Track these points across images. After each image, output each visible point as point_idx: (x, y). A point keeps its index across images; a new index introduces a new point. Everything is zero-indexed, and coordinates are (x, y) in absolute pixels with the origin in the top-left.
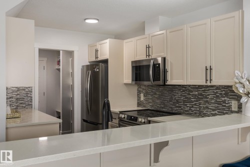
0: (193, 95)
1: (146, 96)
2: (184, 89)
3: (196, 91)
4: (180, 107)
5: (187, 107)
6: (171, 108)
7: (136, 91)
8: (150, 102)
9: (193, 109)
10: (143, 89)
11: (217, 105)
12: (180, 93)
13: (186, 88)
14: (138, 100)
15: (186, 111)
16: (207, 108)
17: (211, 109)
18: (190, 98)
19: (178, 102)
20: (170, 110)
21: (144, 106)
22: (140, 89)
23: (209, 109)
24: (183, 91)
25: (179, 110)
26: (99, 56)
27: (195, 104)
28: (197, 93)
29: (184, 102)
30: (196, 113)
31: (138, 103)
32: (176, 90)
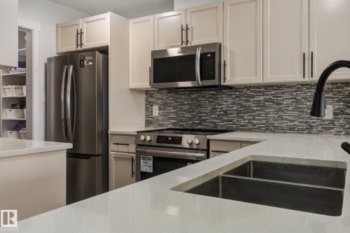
0: (254, 101)
1: (164, 109)
2: (238, 93)
3: (261, 95)
4: (231, 121)
5: (245, 119)
6: (215, 123)
7: (144, 103)
8: (172, 118)
9: (255, 122)
10: (158, 99)
11: (296, 113)
12: (230, 101)
13: (240, 92)
14: (147, 116)
15: (242, 126)
16: (281, 118)
17: (286, 119)
18: (250, 106)
19: (226, 113)
20: (211, 126)
21: (160, 125)
22: (150, 99)
23: (283, 119)
24: (237, 97)
25: (229, 125)
26: (84, 42)
27: (259, 115)
28: (262, 98)
29: (238, 112)
30: (259, 128)
31: (147, 121)
32: (224, 96)
